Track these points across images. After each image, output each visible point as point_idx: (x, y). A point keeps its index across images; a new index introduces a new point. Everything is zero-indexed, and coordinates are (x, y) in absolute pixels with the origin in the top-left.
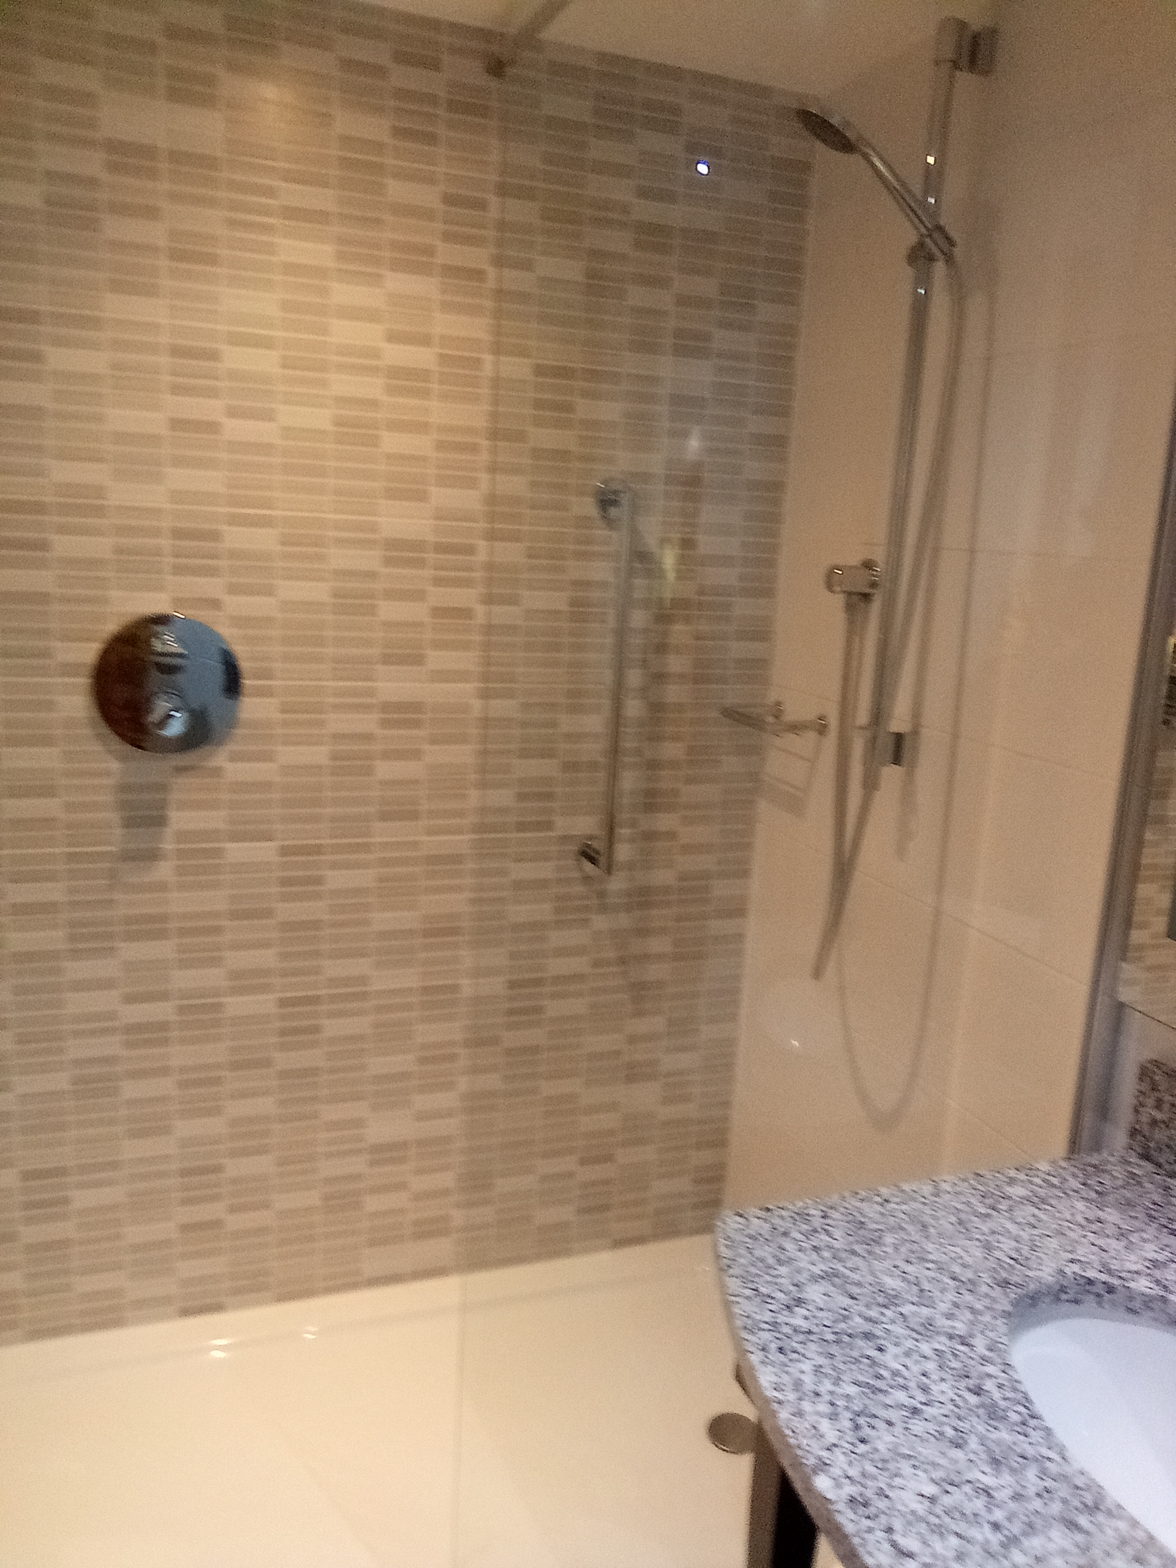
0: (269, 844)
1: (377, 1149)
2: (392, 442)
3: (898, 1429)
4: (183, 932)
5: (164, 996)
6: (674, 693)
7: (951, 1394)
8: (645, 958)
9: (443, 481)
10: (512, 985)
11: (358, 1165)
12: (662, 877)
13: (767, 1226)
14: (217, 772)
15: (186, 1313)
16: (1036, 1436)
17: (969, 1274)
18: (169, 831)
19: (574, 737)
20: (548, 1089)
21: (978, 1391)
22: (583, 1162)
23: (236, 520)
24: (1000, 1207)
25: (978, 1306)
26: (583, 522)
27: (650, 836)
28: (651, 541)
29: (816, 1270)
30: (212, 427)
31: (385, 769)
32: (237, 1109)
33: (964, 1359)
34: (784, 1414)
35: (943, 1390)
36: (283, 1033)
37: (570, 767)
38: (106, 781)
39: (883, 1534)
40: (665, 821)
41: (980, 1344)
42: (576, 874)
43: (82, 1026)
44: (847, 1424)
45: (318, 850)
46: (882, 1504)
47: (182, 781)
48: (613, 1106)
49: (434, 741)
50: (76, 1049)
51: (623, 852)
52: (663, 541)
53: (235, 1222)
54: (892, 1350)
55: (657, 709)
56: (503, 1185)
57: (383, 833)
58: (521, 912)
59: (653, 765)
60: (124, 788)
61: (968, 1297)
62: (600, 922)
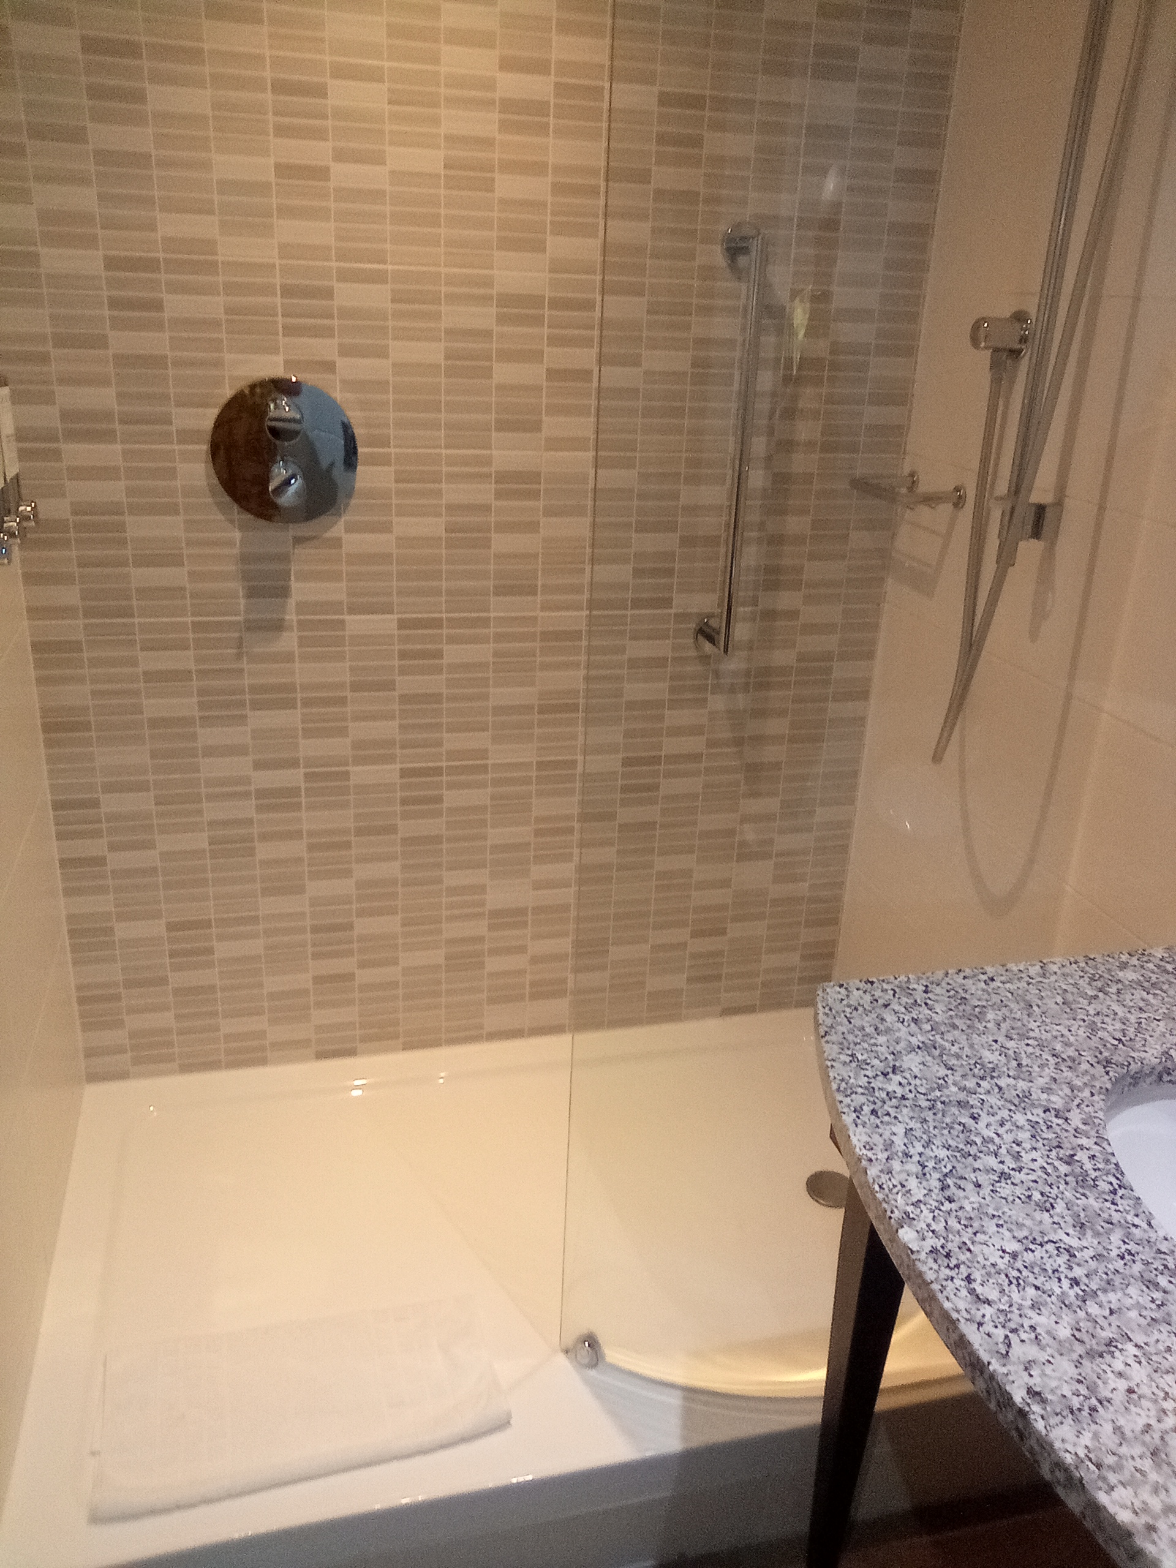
0: (389, 616)
1: (495, 914)
2: (507, 186)
3: (986, 1191)
4: (307, 703)
5: (294, 763)
6: (801, 462)
7: (1041, 1162)
8: (759, 740)
9: (560, 229)
10: (627, 762)
11: (480, 927)
12: (782, 657)
13: (868, 998)
14: (337, 543)
15: (322, 1055)
16: (1123, 1204)
17: (1071, 1052)
18: (292, 602)
19: (692, 510)
20: (661, 864)
21: (1070, 1160)
22: (695, 934)
23: (344, 276)
24: (1110, 990)
25: (1078, 1083)
26: (708, 273)
27: (770, 615)
28: (782, 294)
29: (914, 1041)
30: (322, 173)
31: (501, 543)
32: (364, 871)
33: (1058, 1129)
34: (873, 1172)
35: (1034, 1158)
36: (404, 802)
37: (687, 541)
38: (226, 551)
39: (963, 1283)
40: (786, 600)
41: (1076, 1119)
42: (692, 653)
43: (217, 790)
44: (935, 1184)
45: (437, 623)
46: (964, 1257)
47: (300, 551)
48: (725, 883)
49: (549, 512)
50: (211, 811)
51: (741, 631)
52: (794, 294)
53: (364, 976)
54: (984, 1119)
55: (781, 481)
56: (616, 952)
57: (498, 608)
58: (635, 690)
59: (776, 540)
60: (244, 559)
61: (1068, 1074)
62: (718, 702)
